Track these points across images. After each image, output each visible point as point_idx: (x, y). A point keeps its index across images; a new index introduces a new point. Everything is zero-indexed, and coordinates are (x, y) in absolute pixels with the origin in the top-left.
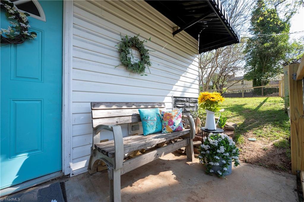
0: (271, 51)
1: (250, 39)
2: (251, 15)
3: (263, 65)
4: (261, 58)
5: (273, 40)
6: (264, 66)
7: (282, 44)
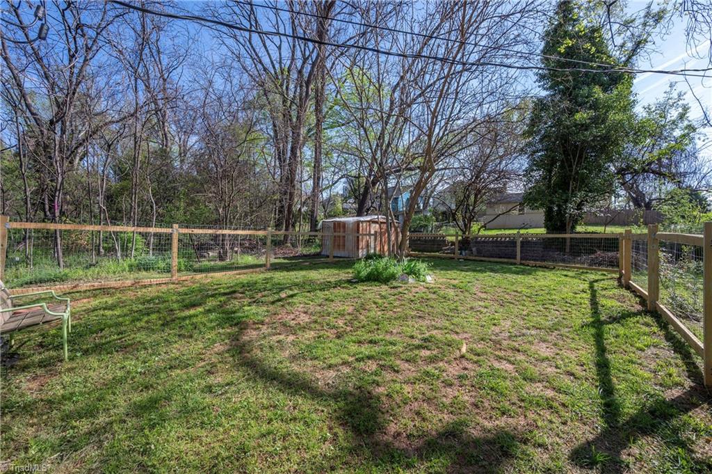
0: (591, 133)
1: (538, 100)
2: (544, 39)
3: (571, 171)
4: (565, 152)
5: (595, 106)
6: (573, 173)
7: (618, 117)
